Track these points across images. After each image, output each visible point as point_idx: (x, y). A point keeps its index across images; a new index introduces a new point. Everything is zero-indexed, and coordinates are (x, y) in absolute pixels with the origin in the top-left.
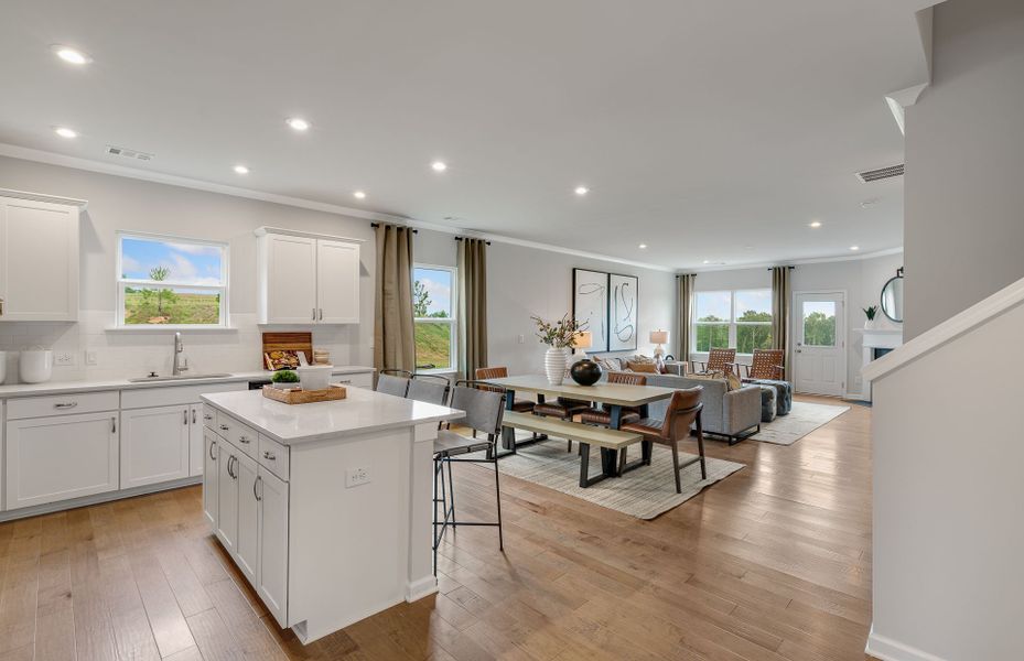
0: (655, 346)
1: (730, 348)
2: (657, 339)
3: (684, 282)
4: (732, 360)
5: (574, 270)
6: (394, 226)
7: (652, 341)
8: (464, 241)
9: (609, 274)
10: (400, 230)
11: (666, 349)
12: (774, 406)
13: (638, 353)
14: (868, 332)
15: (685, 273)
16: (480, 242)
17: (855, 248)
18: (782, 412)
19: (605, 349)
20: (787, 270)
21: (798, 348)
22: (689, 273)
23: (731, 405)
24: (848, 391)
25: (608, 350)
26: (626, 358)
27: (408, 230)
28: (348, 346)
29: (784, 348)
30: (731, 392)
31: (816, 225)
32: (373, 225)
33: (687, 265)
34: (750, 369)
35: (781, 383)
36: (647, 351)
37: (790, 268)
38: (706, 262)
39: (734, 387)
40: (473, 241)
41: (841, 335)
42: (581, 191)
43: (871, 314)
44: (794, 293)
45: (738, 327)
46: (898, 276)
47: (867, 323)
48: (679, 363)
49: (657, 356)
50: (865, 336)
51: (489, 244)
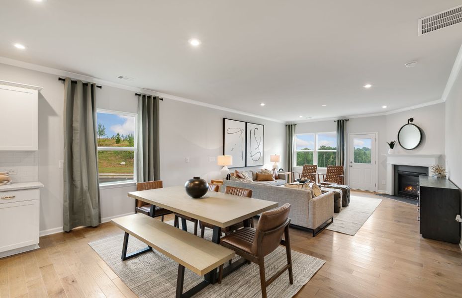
0: (273, 163)
1: (314, 164)
2: (274, 160)
3: (290, 128)
4: (315, 171)
5: (224, 119)
6: (80, 81)
7: (272, 161)
8: (141, 96)
9: (246, 123)
10: (85, 85)
11: (280, 165)
12: (341, 201)
13: (263, 168)
14: (390, 155)
15: (290, 124)
16: (155, 98)
17: (385, 107)
18: (345, 205)
19: (244, 166)
20: (345, 121)
21: (351, 164)
22: (293, 123)
23: (314, 208)
24: (378, 189)
25: (246, 166)
26: (256, 171)
27: (92, 86)
28: (37, 167)
29: (343, 165)
30: (315, 199)
31: (368, 86)
32: (60, 79)
33: (291, 119)
34: (325, 176)
35: (344, 186)
36: (268, 166)
37: (346, 120)
38: (301, 117)
39: (316, 194)
40: (149, 97)
41: (374, 157)
42: (195, 43)
43: (392, 145)
44: (348, 134)
45: (318, 152)
46: (409, 124)
47: (390, 150)
48: (286, 173)
49: (274, 170)
50: (388, 158)
51: (162, 99)
